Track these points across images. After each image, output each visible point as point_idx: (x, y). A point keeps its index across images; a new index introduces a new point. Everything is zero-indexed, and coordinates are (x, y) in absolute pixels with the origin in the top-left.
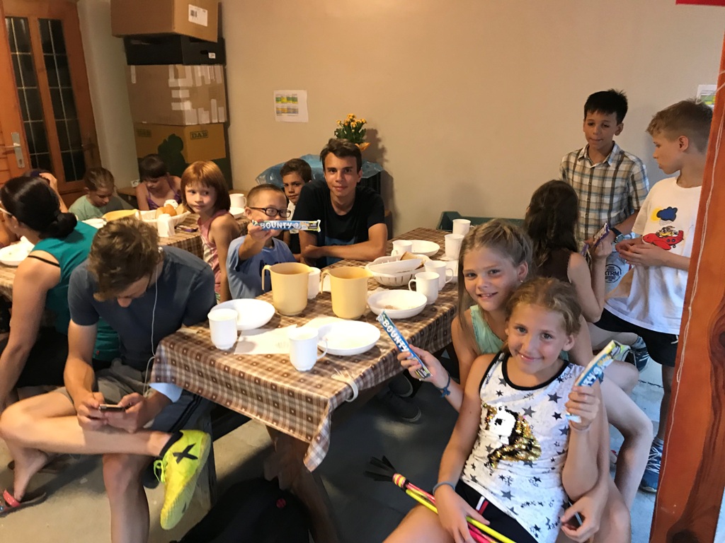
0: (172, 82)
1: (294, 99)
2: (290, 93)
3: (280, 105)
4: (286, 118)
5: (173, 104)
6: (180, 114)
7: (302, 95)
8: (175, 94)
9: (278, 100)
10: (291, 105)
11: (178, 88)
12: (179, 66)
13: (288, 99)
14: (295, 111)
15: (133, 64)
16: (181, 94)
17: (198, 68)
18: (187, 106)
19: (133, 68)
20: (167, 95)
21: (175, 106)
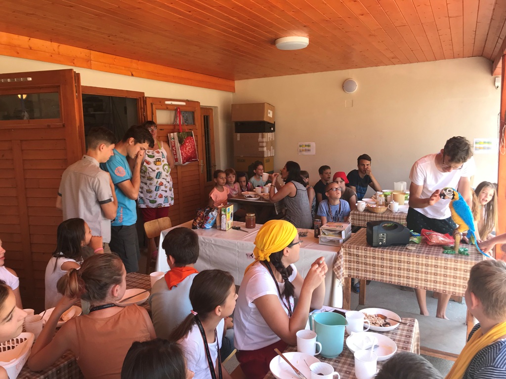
0: (260, 139)
1: (309, 146)
2: (307, 143)
3: (301, 148)
4: (304, 153)
5: (259, 148)
6: (263, 152)
7: (313, 145)
8: (261, 144)
9: (300, 146)
10: (307, 148)
11: (263, 142)
12: (264, 133)
13: (306, 146)
14: (309, 150)
15: (238, 133)
16: (264, 144)
17: (269, 134)
18: (265, 149)
19: (239, 135)
20: (258, 145)
21: (260, 149)
